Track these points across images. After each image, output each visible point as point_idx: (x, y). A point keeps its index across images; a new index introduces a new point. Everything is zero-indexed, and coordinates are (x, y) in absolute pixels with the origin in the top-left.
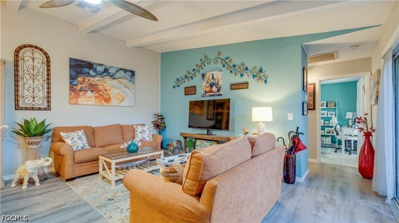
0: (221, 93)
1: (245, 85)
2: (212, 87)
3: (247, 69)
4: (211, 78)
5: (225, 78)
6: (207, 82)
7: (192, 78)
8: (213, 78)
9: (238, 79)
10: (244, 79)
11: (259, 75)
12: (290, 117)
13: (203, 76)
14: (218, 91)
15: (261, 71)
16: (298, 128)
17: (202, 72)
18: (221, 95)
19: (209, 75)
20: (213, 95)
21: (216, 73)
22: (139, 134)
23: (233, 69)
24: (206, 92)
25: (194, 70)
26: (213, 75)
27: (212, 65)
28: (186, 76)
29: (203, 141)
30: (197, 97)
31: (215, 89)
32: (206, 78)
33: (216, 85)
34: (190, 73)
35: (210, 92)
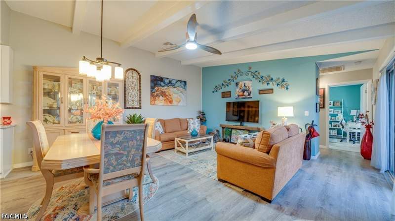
0: (251, 96)
1: (271, 91)
2: (244, 92)
3: (272, 79)
4: (243, 86)
5: (254, 86)
6: (240, 89)
7: (228, 86)
8: (245, 85)
9: (265, 87)
10: (270, 87)
11: (282, 83)
12: (307, 113)
13: (237, 84)
14: (249, 95)
15: (283, 81)
16: (313, 121)
17: (235, 81)
18: (251, 98)
19: (242, 84)
20: (244, 98)
21: (247, 83)
22: (191, 125)
23: (261, 79)
24: (239, 96)
25: (229, 80)
26: (245, 83)
27: (244, 77)
28: (223, 84)
29: (238, 130)
30: (232, 99)
31: (246, 93)
32: (239, 86)
33: (248, 90)
34: (226, 82)
35: (242, 95)
